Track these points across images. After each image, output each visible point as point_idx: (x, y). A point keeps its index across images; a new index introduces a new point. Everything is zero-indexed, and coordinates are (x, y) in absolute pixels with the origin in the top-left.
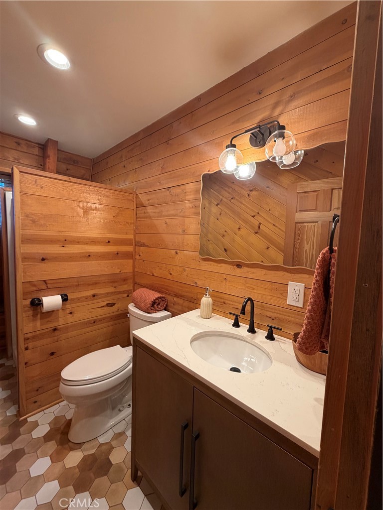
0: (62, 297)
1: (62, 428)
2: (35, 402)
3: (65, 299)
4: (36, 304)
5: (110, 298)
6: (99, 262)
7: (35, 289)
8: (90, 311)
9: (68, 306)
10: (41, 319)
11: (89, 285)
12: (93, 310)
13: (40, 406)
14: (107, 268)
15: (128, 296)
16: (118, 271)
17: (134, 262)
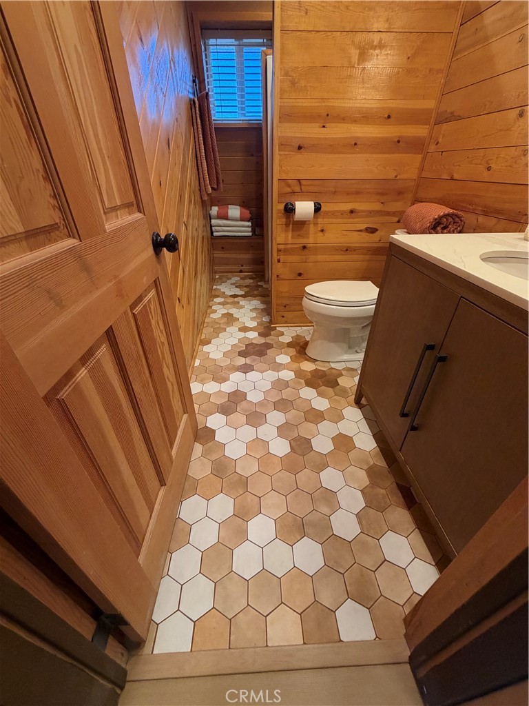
0: (315, 206)
1: (302, 344)
2: (283, 317)
3: (317, 209)
4: (289, 210)
5: (372, 219)
6: (368, 155)
7: (289, 190)
8: (345, 233)
9: (320, 220)
10: (292, 231)
11: (348, 194)
12: (347, 233)
13: (286, 322)
14: (377, 168)
15: (399, 222)
16: (392, 175)
17: (424, 158)
